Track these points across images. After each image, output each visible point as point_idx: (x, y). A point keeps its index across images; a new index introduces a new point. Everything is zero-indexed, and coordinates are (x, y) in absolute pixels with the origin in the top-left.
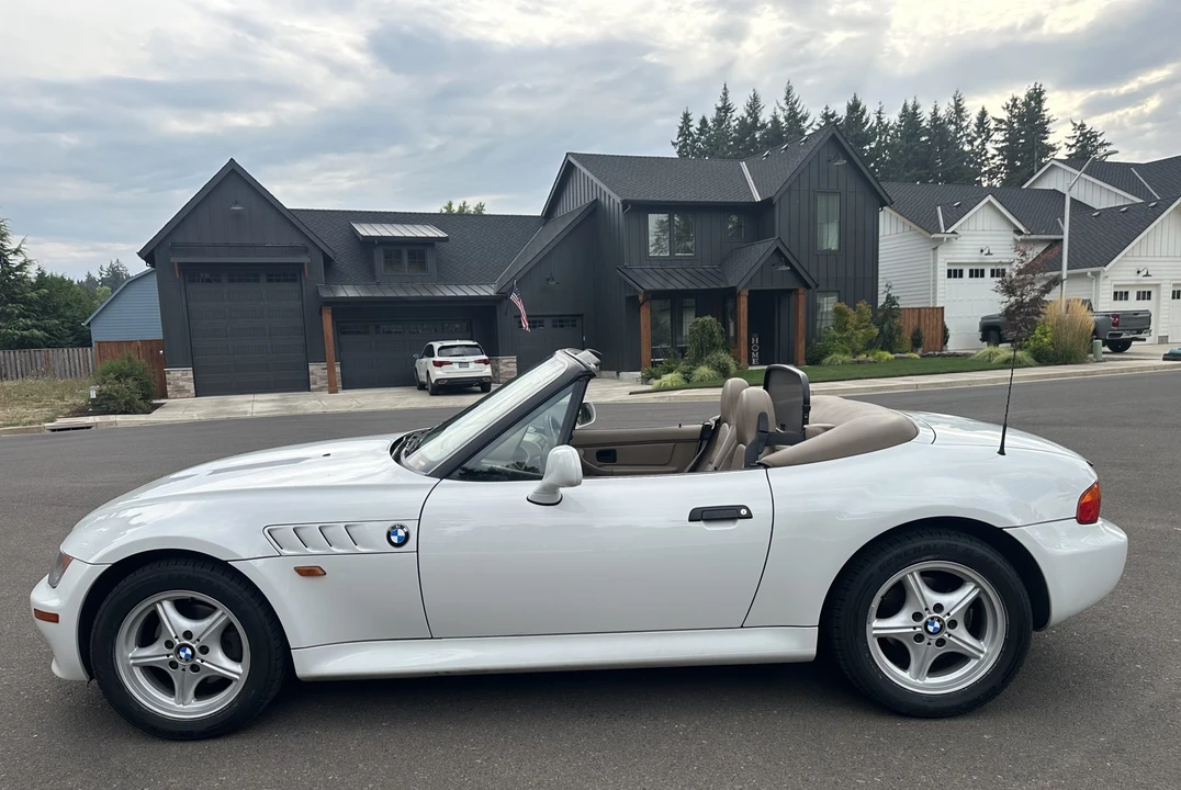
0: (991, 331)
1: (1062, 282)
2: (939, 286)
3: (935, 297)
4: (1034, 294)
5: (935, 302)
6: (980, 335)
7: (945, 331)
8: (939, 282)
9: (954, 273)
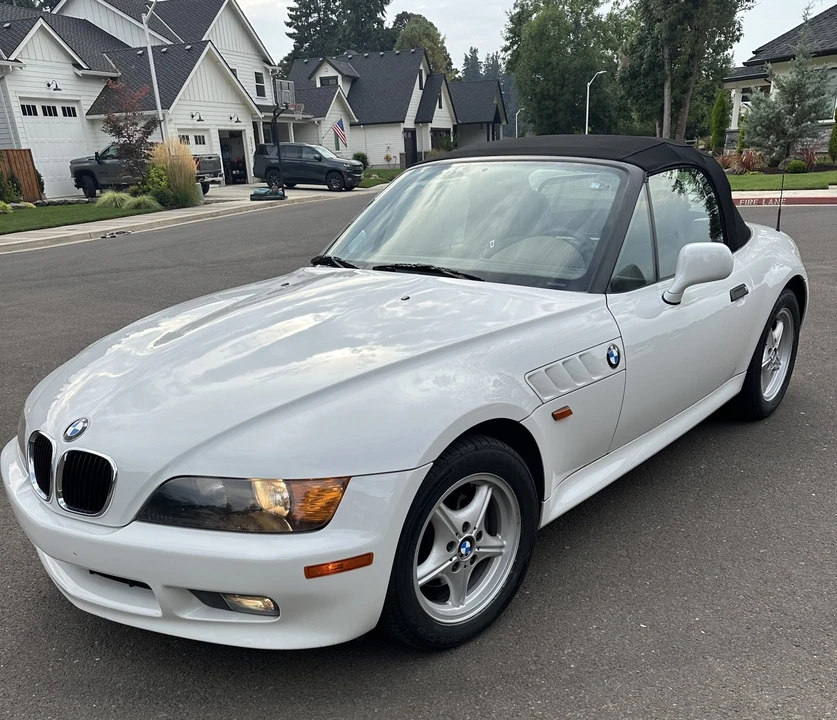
0: (86, 176)
1: (160, 122)
2: (18, 125)
3: (17, 138)
4: (138, 136)
5: (18, 143)
6: (72, 181)
7: (39, 176)
8: (17, 120)
9: (29, 110)
